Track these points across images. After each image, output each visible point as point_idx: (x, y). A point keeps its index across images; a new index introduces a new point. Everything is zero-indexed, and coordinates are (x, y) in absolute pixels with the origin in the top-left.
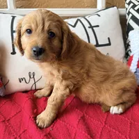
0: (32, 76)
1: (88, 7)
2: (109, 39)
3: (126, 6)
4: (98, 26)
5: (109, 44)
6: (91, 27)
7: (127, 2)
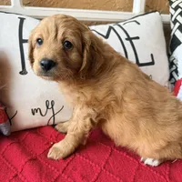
0: (50, 106)
1: (120, 9)
2: (152, 55)
3: (172, 11)
4: (138, 38)
5: (152, 63)
6: (129, 39)
7: (174, 6)
